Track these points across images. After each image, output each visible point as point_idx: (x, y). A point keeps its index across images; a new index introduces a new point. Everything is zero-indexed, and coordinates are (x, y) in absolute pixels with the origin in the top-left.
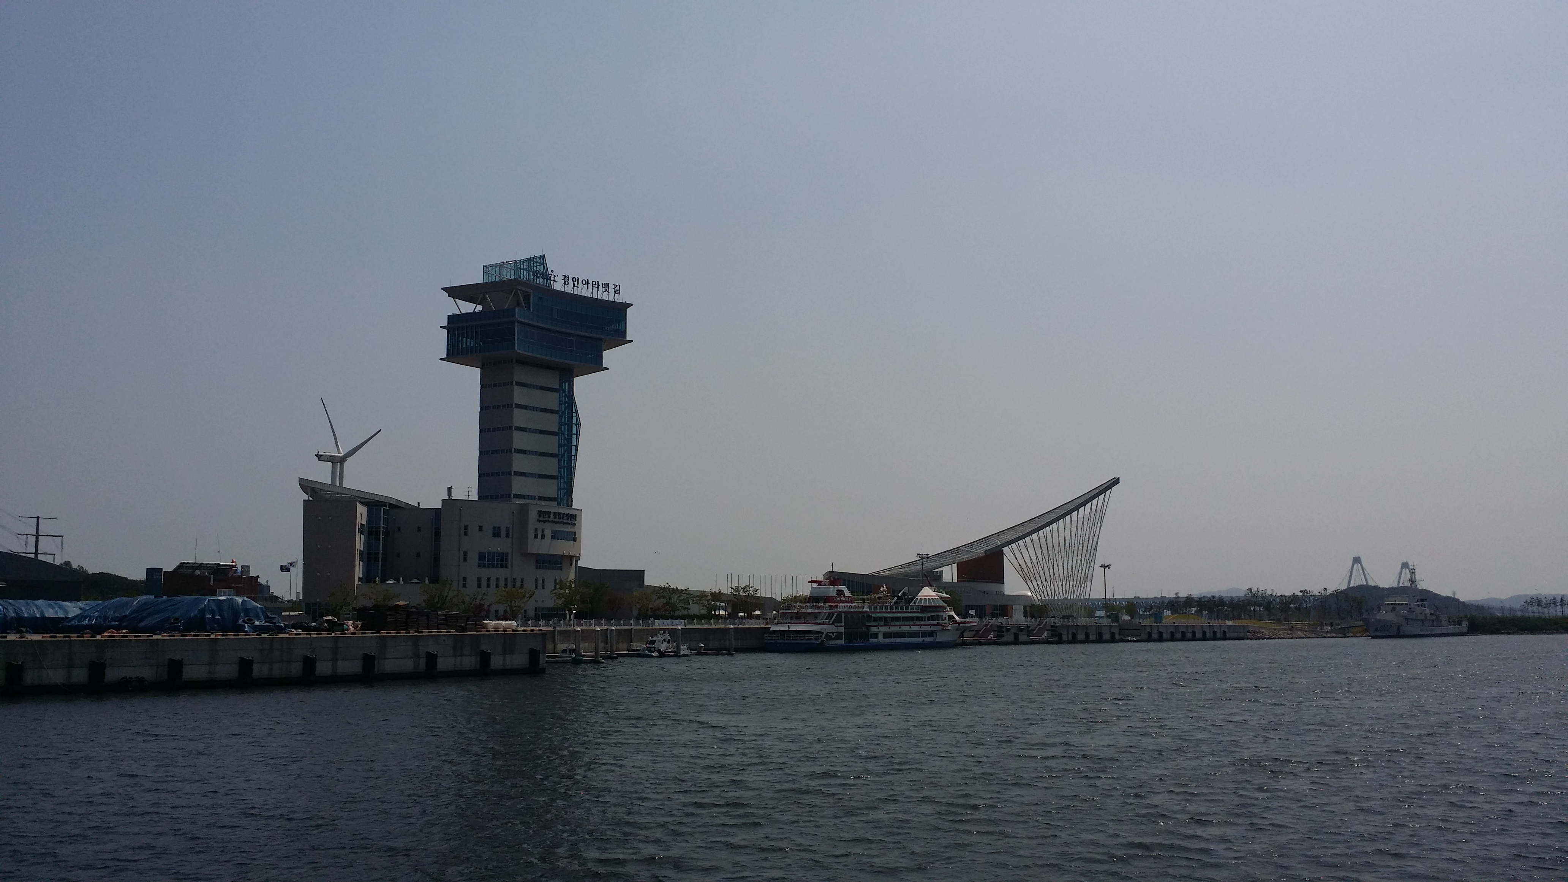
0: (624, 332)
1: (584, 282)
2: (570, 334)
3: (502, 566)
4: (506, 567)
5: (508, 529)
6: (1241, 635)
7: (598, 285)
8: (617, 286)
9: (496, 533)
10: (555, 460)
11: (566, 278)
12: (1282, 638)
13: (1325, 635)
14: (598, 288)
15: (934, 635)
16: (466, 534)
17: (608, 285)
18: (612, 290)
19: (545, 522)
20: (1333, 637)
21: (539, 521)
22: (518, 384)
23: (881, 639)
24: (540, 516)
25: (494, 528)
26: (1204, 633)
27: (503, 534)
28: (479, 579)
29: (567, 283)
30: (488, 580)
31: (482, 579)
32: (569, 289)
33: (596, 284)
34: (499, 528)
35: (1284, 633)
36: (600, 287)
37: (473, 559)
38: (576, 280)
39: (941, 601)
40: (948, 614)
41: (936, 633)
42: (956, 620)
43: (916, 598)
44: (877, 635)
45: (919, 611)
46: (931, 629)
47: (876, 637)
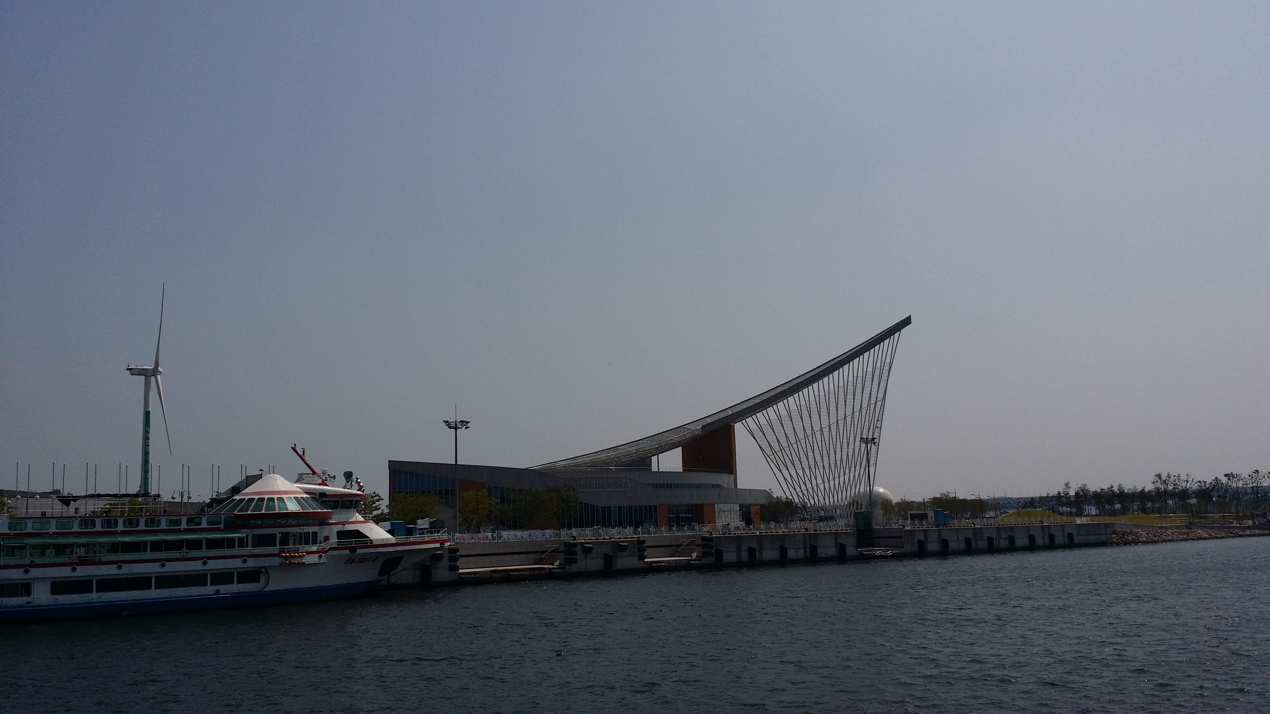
6: (1103, 538)
12: (1169, 541)
13: (1241, 533)
15: (263, 578)
20: (1254, 535)
23: (42, 596)
26: (1032, 538)
35: (1172, 533)
39: (314, 504)
40: (340, 528)
41: (267, 572)
42: (371, 540)
43: (234, 498)
44: (26, 588)
45: (222, 526)
46: (246, 565)
47: (21, 592)
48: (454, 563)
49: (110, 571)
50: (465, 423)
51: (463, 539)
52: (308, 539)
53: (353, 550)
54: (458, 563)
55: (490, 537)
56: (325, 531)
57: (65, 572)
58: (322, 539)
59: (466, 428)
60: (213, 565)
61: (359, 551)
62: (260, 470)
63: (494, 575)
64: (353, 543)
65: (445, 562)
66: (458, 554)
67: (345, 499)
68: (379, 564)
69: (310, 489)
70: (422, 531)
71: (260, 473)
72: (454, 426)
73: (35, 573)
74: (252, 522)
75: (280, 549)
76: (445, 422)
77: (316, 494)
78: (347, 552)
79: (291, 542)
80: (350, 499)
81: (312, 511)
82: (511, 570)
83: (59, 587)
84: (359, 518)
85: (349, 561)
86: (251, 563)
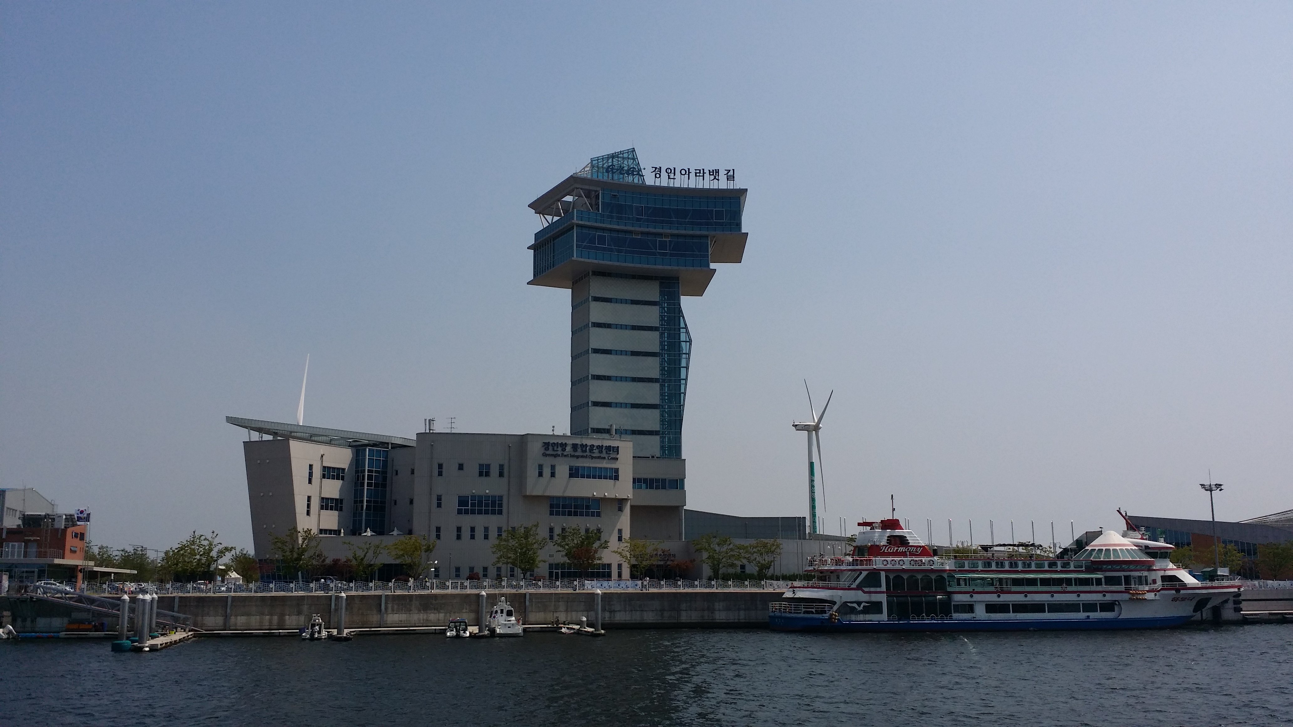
0: (739, 225)
1: (683, 172)
2: (660, 235)
3: (493, 513)
4: (500, 512)
5: (501, 467)
7: (704, 173)
8: (729, 171)
9: (484, 471)
10: (657, 386)
11: (657, 171)
14: (703, 176)
15: (1116, 608)
16: (440, 474)
17: (717, 171)
18: (722, 177)
19: (556, 456)
21: (545, 455)
22: (596, 299)
23: (981, 613)
24: (547, 449)
25: (481, 466)
27: (494, 471)
28: (459, 529)
29: (658, 176)
30: (473, 529)
31: (463, 529)
32: (664, 181)
33: (700, 173)
34: (488, 466)
36: (707, 175)
37: (451, 504)
38: (671, 172)
39: (1140, 553)
40: (1162, 573)
41: (1119, 604)
42: (1185, 584)
43: (1086, 548)
44: (970, 608)
45: (1084, 569)
46: (1105, 598)
47: (969, 610)
48: (1238, 606)
49: (1019, 598)
50: (1218, 486)
51: (1247, 586)
52: (1141, 581)
53: (1178, 591)
54: (1241, 606)
55: (1257, 585)
56: (1152, 576)
57: (993, 598)
58: (1151, 582)
59: (1220, 490)
60: (1084, 597)
61: (1182, 592)
62: (1100, 528)
63: (1272, 617)
64: (1177, 585)
65: (1230, 605)
66: (1241, 598)
67: (1162, 551)
68: (1194, 603)
69: (1137, 543)
70: (1223, 577)
71: (1100, 530)
72: (1209, 489)
73: (977, 597)
74: (1104, 567)
75: (1125, 587)
76: (1202, 485)
77: (1142, 547)
78: (1174, 592)
79: (1133, 583)
80: (1167, 551)
81: (1138, 559)
82: (1286, 614)
83: (991, 608)
84: (1171, 565)
85: (1175, 600)
86: (1109, 597)
